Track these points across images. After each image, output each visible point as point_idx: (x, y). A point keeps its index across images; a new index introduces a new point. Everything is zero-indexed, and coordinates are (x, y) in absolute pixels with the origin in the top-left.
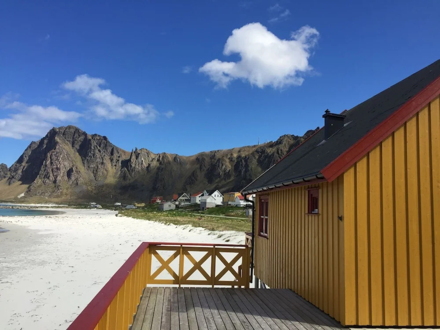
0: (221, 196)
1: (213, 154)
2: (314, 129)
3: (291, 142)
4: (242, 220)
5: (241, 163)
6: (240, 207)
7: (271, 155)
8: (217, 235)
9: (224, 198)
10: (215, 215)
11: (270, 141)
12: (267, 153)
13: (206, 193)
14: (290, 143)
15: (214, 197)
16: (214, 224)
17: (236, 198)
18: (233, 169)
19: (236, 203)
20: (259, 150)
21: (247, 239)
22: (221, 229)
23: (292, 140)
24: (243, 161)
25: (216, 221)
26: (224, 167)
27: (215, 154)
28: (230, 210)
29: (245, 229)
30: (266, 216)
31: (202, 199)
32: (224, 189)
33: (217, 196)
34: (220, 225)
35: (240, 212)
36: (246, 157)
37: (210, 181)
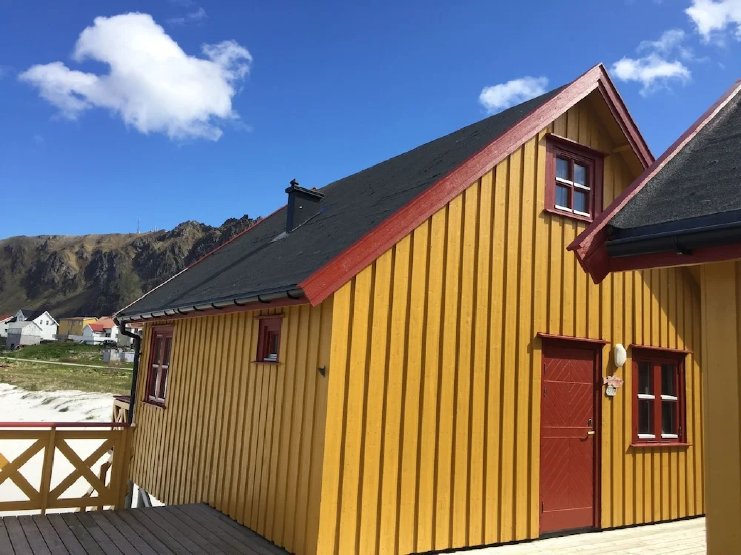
0: (54, 323)
1: (42, 242)
2: (239, 217)
3: (197, 234)
4: (95, 370)
5: (100, 264)
6: (92, 345)
7: (160, 255)
8: (42, 399)
9: (60, 329)
10: (38, 359)
11: (161, 229)
12: (152, 250)
13: (21, 317)
14: (196, 236)
15: (39, 325)
16: (35, 376)
17: (85, 328)
18: (83, 273)
19: (84, 338)
20: (139, 243)
21: (118, 408)
22: (51, 387)
23: (200, 231)
24: (105, 260)
25: (39, 372)
26: (64, 268)
27: (48, 243)
28: (70, 350)
29: (101, 387)
30: (164, 364)
31: (11, 327)
32: (60, 311)
33: (44, 322)
34: (49, 379)
35: (91, 354)
36: (111, 253)
37: (32, 294)
